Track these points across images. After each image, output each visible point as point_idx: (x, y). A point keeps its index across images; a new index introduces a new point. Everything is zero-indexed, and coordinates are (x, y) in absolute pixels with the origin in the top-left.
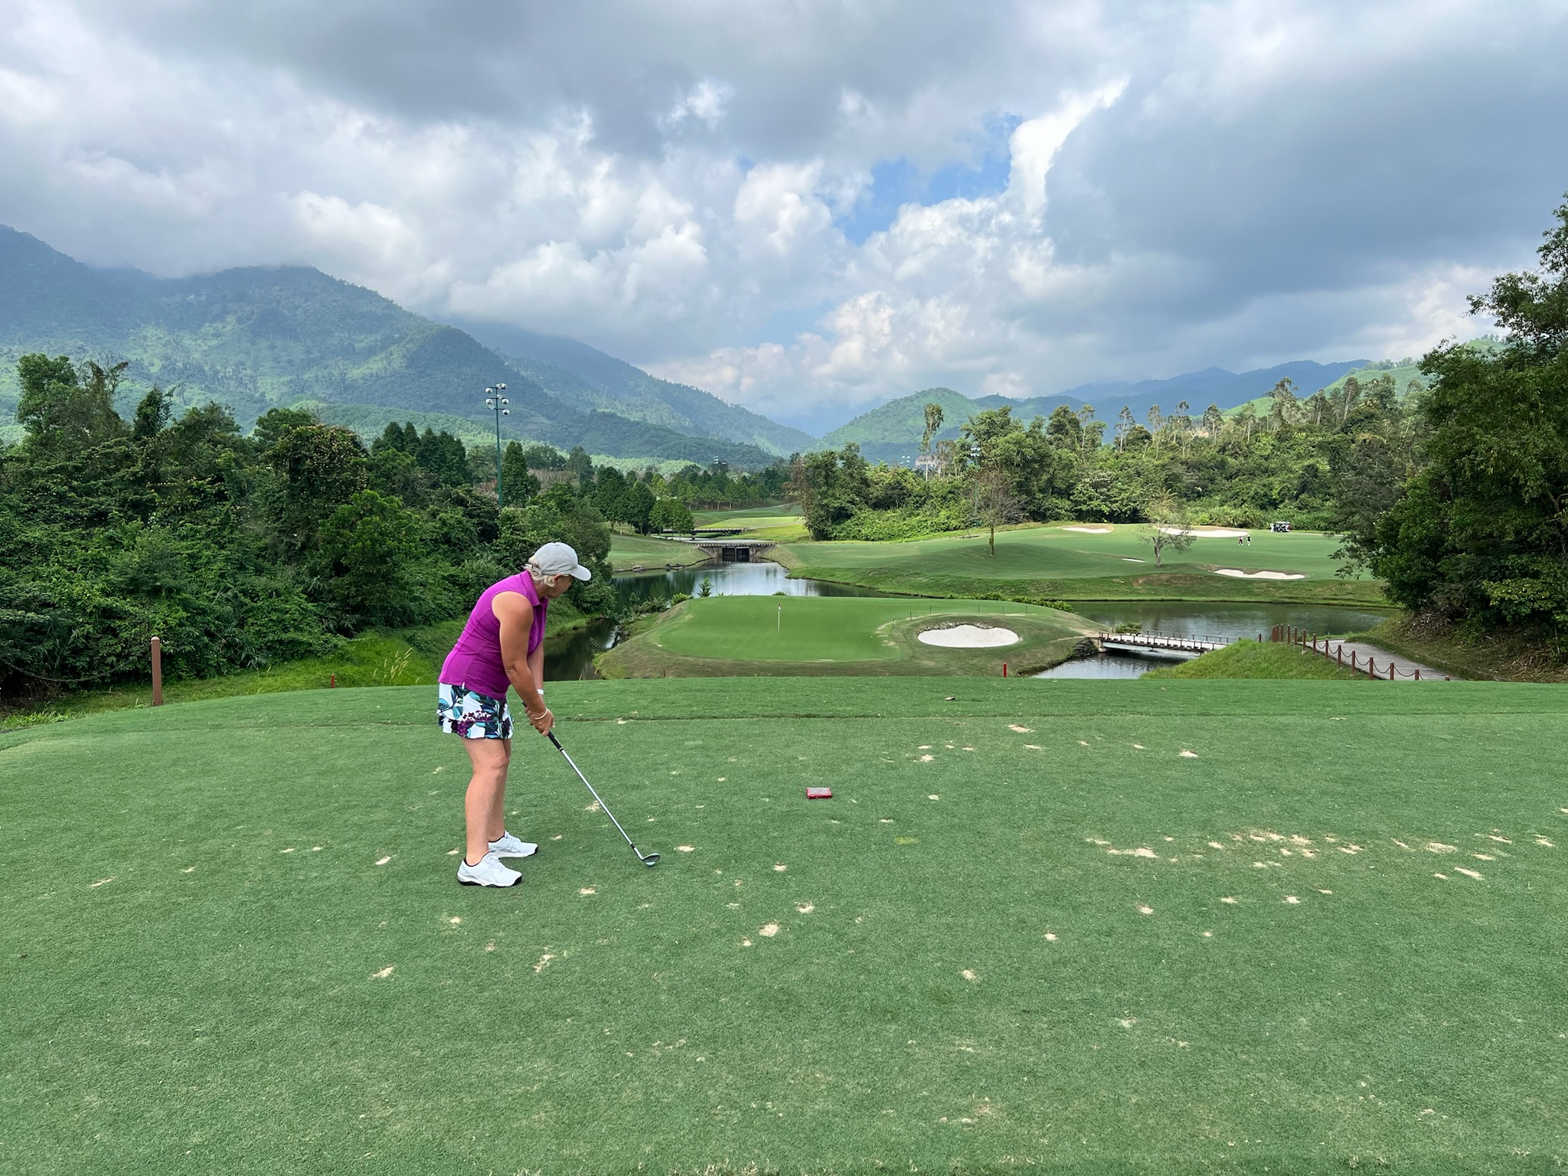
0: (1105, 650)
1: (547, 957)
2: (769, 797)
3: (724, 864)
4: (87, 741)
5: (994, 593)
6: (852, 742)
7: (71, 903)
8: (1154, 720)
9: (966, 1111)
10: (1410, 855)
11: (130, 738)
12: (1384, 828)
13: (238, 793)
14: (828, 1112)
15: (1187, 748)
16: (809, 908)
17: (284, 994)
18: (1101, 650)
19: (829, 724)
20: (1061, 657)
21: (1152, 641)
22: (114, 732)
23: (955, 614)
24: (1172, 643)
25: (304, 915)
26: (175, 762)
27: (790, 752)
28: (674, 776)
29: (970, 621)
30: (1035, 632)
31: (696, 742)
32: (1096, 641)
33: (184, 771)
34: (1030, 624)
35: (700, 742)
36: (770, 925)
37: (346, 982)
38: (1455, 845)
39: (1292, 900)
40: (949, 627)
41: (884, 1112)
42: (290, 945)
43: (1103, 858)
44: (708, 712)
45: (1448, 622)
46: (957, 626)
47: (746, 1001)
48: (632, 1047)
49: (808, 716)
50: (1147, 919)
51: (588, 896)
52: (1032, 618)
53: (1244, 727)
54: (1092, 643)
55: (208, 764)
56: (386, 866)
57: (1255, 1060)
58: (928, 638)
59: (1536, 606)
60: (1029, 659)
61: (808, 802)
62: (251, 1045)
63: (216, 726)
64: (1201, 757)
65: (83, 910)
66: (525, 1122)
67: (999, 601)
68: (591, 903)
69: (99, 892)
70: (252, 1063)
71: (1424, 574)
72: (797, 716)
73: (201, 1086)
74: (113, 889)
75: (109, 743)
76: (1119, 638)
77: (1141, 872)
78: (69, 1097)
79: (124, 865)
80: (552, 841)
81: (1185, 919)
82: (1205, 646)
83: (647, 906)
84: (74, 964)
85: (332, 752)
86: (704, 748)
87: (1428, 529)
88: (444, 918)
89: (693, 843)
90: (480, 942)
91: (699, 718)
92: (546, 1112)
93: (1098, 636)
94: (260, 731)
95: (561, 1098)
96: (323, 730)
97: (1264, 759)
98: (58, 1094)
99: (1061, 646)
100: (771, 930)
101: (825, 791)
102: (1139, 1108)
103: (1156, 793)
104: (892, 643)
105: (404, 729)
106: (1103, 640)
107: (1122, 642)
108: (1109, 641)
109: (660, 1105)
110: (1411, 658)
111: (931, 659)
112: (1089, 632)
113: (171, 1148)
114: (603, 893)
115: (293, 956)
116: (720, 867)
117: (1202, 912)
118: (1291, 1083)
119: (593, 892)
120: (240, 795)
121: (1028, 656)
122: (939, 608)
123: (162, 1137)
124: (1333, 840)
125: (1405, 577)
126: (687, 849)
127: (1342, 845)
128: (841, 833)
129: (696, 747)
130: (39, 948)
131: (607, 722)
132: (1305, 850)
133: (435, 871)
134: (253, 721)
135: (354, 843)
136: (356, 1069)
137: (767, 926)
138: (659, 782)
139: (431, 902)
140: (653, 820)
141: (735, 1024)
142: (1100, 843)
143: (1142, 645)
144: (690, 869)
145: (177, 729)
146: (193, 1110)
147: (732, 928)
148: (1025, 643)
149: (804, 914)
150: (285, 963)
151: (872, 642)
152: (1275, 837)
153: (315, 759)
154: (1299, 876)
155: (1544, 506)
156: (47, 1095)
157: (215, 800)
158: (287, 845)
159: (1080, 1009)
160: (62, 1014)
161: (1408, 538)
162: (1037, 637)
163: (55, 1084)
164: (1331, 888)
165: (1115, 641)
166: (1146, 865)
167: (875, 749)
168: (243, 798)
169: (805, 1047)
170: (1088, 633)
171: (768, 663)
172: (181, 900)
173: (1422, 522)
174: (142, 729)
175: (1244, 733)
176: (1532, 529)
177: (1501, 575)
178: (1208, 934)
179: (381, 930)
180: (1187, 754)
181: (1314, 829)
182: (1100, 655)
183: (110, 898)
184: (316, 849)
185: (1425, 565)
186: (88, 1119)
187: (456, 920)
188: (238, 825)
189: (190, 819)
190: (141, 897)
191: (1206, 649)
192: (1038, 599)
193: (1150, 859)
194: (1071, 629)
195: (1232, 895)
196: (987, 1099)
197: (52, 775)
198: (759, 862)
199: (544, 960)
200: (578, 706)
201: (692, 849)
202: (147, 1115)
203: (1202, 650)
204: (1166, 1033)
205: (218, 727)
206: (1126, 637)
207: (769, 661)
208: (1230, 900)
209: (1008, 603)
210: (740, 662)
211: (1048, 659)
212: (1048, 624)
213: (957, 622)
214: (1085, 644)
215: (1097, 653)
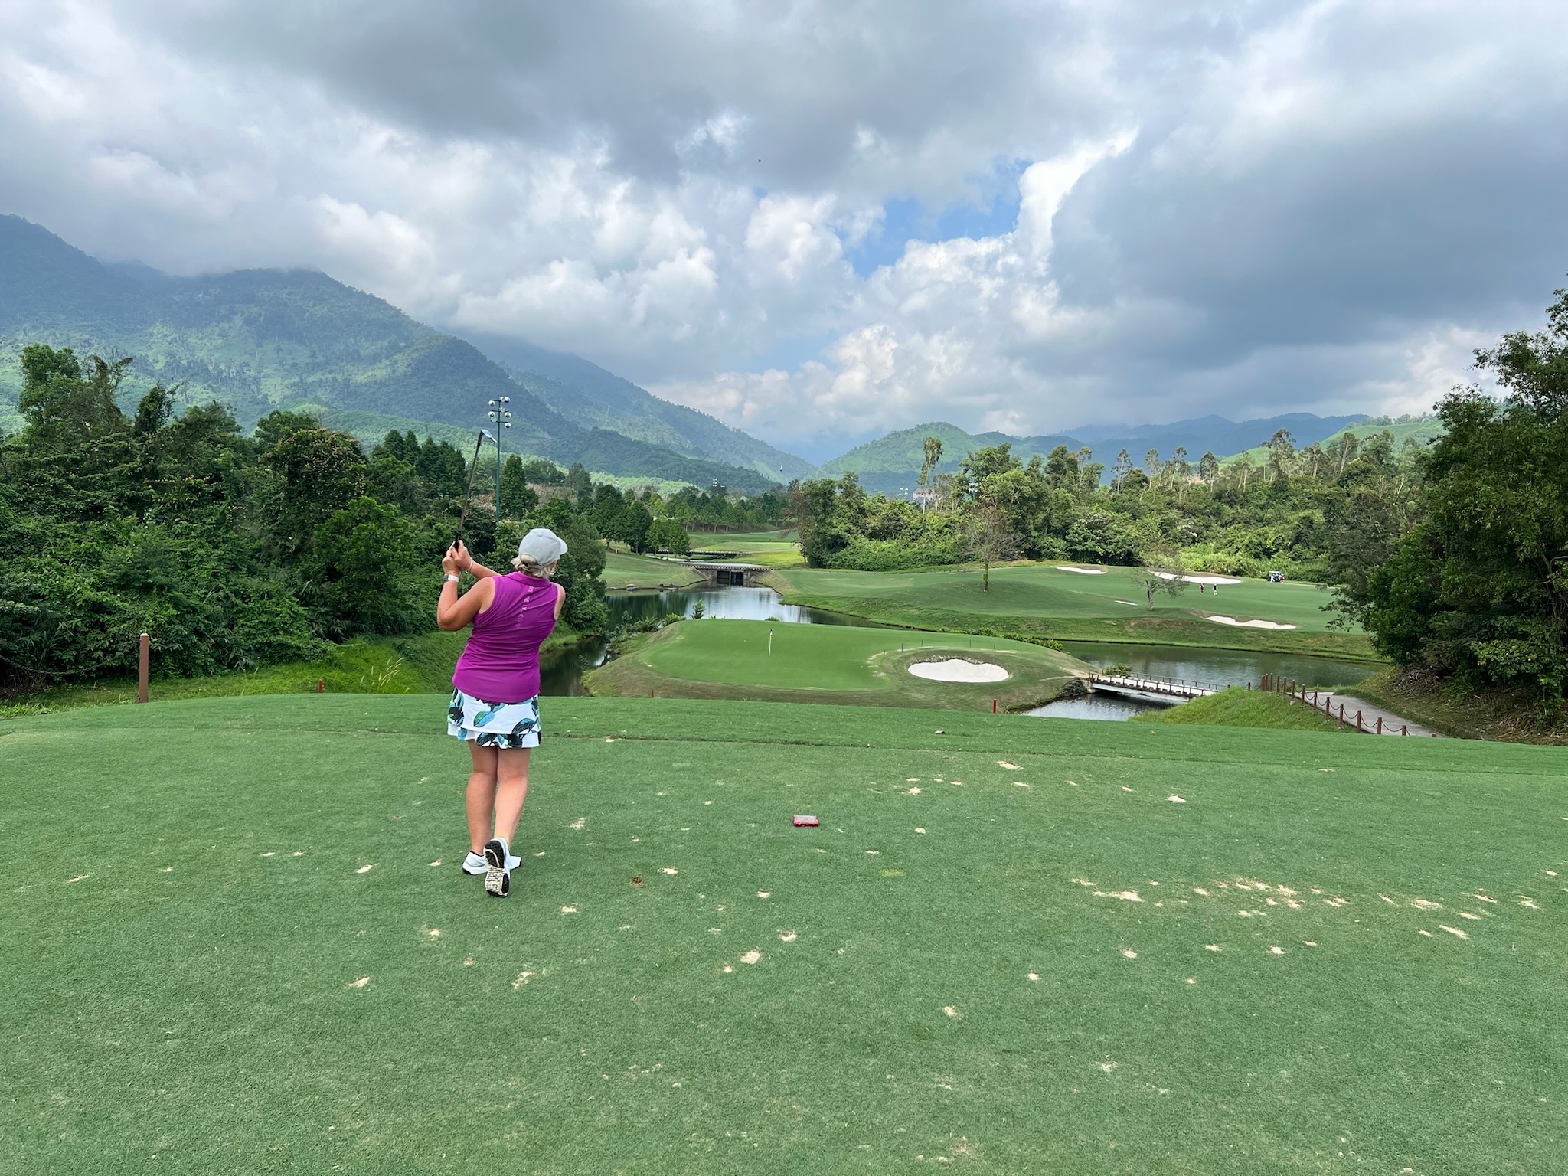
0: (1094, 691)
1: (525, 974)
2: (755, 822)
3: (708, 887)
4: (72, 735)
5: (986, 629)
6: (840, 771)
7: (47, 897)
8: (1144, 763)
9: (943, 1149)
10: (1395, 911)
11: (115, 734)
12: (1370, 882)
13: (221, 794)
14: (803, 1145)
15: (1176, 793)
16: (791, 937)
17: (258, 1000)
18: (1090, 691)
19: (818, 753)
20: (1051, 696)
21: (1141, 684)
22: (99, 727)
23: (946, 648)
24: (1161, 687)
25: (282, 920)
26: (159, 760)
27: (779, 778)
28: (660, 797)
29: (961, 655)
30: (1025, 669)
31: (684, 764)
32: (1086, 682)
33: (167, 769)
34: (1021, 661)
35: (688, 764)
36: (752, 953)
37: (322, 990)
38: (1440, 902)
39: (1277, 950)
40: (940, 661)
41: (860, 1147)
42: (267, 951)
43: (1088, 899)
44: (697, 734)
45: (1438, 680)
46: (947, 660)
47: (724, 1028)
48: (609, 1070)
49: (797, 743)
50: (1130, 963)
51: (570, 915)
52: (1023, 655)
53: (1233, 774)
54: (1081, 683)
55: (193, 764)
56: (367, 874)
57: (1235, 1111)
58: (919, 670)
59: (1523, 668)
60: (1019, 697)
61: (794, 829)
62: (222, 1051)
63: (202, 725)
64: (1189, 803)
65: (58, 904)
66: (496, 1141)
67: (991, 637)
68: (572, 922)
69: (76, 888)
70: (222, 1068)
71: (1415, 629)
72: (786, 742)
73: (169, 1090)
74: (90, 886)
75: (93, 738)
76: (1108, 680)
77: (1126, 916)
78: (37, 1094)
79: (101, 862)
80: (535, 857)
81: (1168, 965)
82: (1194, 691)
83: (628, 927)
84: (47, 960)
85: (318, 757)
86: (691, 770)
87: (1418, 584)
88: (423, 929)
89: (676, 866)
90: (458, 957)
91: (688, 739)
92: (518, 1132)
93: (1088, 676)
94: (246, 732)
95: (535, 1119)
96: (309, 735)
97: (1251, 807)
98: (25, 1091)
99: (1051, 684)
100: (752, 957)
101: (812, 819)
102: (1118, 1155)
103: (1143, 836)
104: (882, 674)
105: (390, 737)
106: (1092, 681)
107: (1111, 684)
108: (1098, 682)
109: (633, 1129)
110: (1399, 714)
111: (920, 692)
112: (1079, 672)
113: (137, 1152)
114: (585, 912)
115: (271, 961)
116: (703, 892)
117: (1185, 958)
118: (1271, 1135)
119: (575, 910)
120: (222, 796)
121: (1017, 693)
122: (931, 641)
123: (127, 1140)
124: (1319, 892)
125: (1395, 631)
126: (671, 871)
127: (1327, 897)
128: (826, 862)
129: (683, 769)
130: (13, 942)
131: (595, 739)
132: (1290, 901)
133: (416, 881)
134: (239, 722)
135: (335, 850)
136: (327, 1080)
137: (748, 953)
138: (645, 803)
139: (410, 914)
140: (637, 840)
141: (713, 1050)
142: (1086, 884)
143: (1131, 687)
144: (673, 892)
145: (162, 727)
146: (160, 1115)
147: (713, 953)
148: (1015, 680)
149: (786, 943)
150: (261, 968)
151: (862, 672)
152: (1261, 886)
153: (300, 763)
154: (1284, 926)
155: (1536, 568)
156: (13, 1092)
157: (197, 800)
158: (268, 849)
159: (1061, 1050)
160: (32, 1010)
161: (1399, 592)
162: (1026, 675)
163: (22, 1081)
164: (1315, 940)
165: (1105, 683)
166: (1132, 909)
167: (864, 779)
168: (225, 800)
169: (782, 1077)
170: (1077, 673)
171: (758, 688)
172: (158, 899)
173: (1414, 577)
174: (127, 725)
175: (1232, 780)
176: (1522, 591)
177: (1490, 634)
178: (1191, 981)
179: (360, 939)
180: (1175, 799)
181: (1300, 880)
182: (1089, 696)
183: (86, 894)
184: (297, 854)
185: (1415, 620)
186: (54, 1118)
187: (435, 932)
188: (220, 826)
189: (172, 819)
190: (120, 894)
191: (1195, 695)
192: (1030, 636)
193: (1135, 903)
194: (1061, 668)
195: (1216, 943)
196: (964, 1138)
197: (34, 767)
198: (742, 888)
199: (522, 977)
200: (566, 723)
201: (676, 872)
202: (114, 1117)
203: (1191, 696)
204: (1146, 1080)
205: (204, 726)
206: (1116, 679)
207: (758, 686)
208: (1214, 948)
209: (1000, 639)
210: (730, 686)
211: (1038, 697)
212: (1038, 662)
213: (949, 655)
214: (1075, 684)
215: (1086, 693)
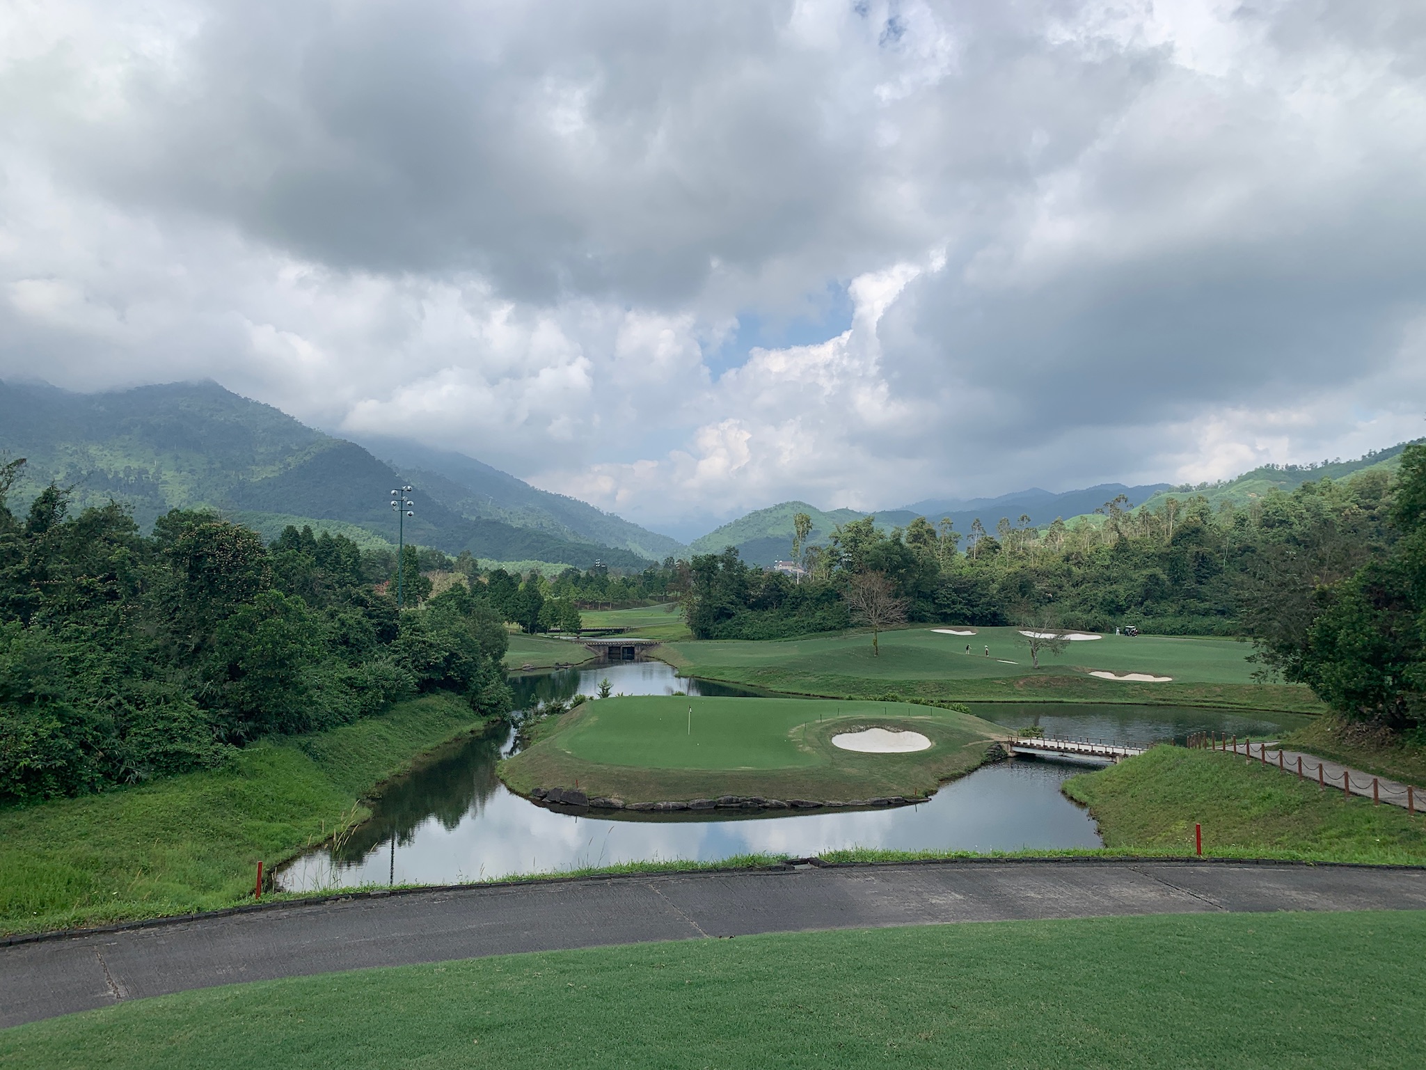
0: (1014, 754)
5: (891, 694)
18: (1010, 754)
20: (977, 763)
21: (1062, 745)
23: (864, 717)
24: (1083, 748)
29: (880, 724)
30: (945, 736)
32: (1005, 745)
34: (939, 727)
40: (860, 731)
46: (867, 729)
52: (939, 721)
54: (1001, 748)
58: (844, 742)
60: (948, 765)
67: (897, 702)
76: (1028, 742)
82: (1116, 751)
87: (1369, 636)
93: (1007, 740)
99: (972, 750)
104: (807, 749)
106: (1012, 744)
107: (1032, 747)
108: (1018, 745)
110: (1367, 770)
111: (852, 766)
112: (996, 735)
121: (946, 762)
122: (844, 710)
143: (1052, 749)
148: (939, 748)
151: (787, 747)
162: (948, 741)
165: (1025, 746)
170: (996, 737)
171: (686, 772)
182: (1010, 760)
191: (1118, 754)
192: (935, 700)
194: (978, 732)
203: (1114, 755)
206: (1035, 742)
207: (686, 769)
209: (907, 704)
210: (657, 771)
211: (965, 765)
212: (956, 727)
213: (867, 724)
214: (996, 749)
215: (1007, 757)
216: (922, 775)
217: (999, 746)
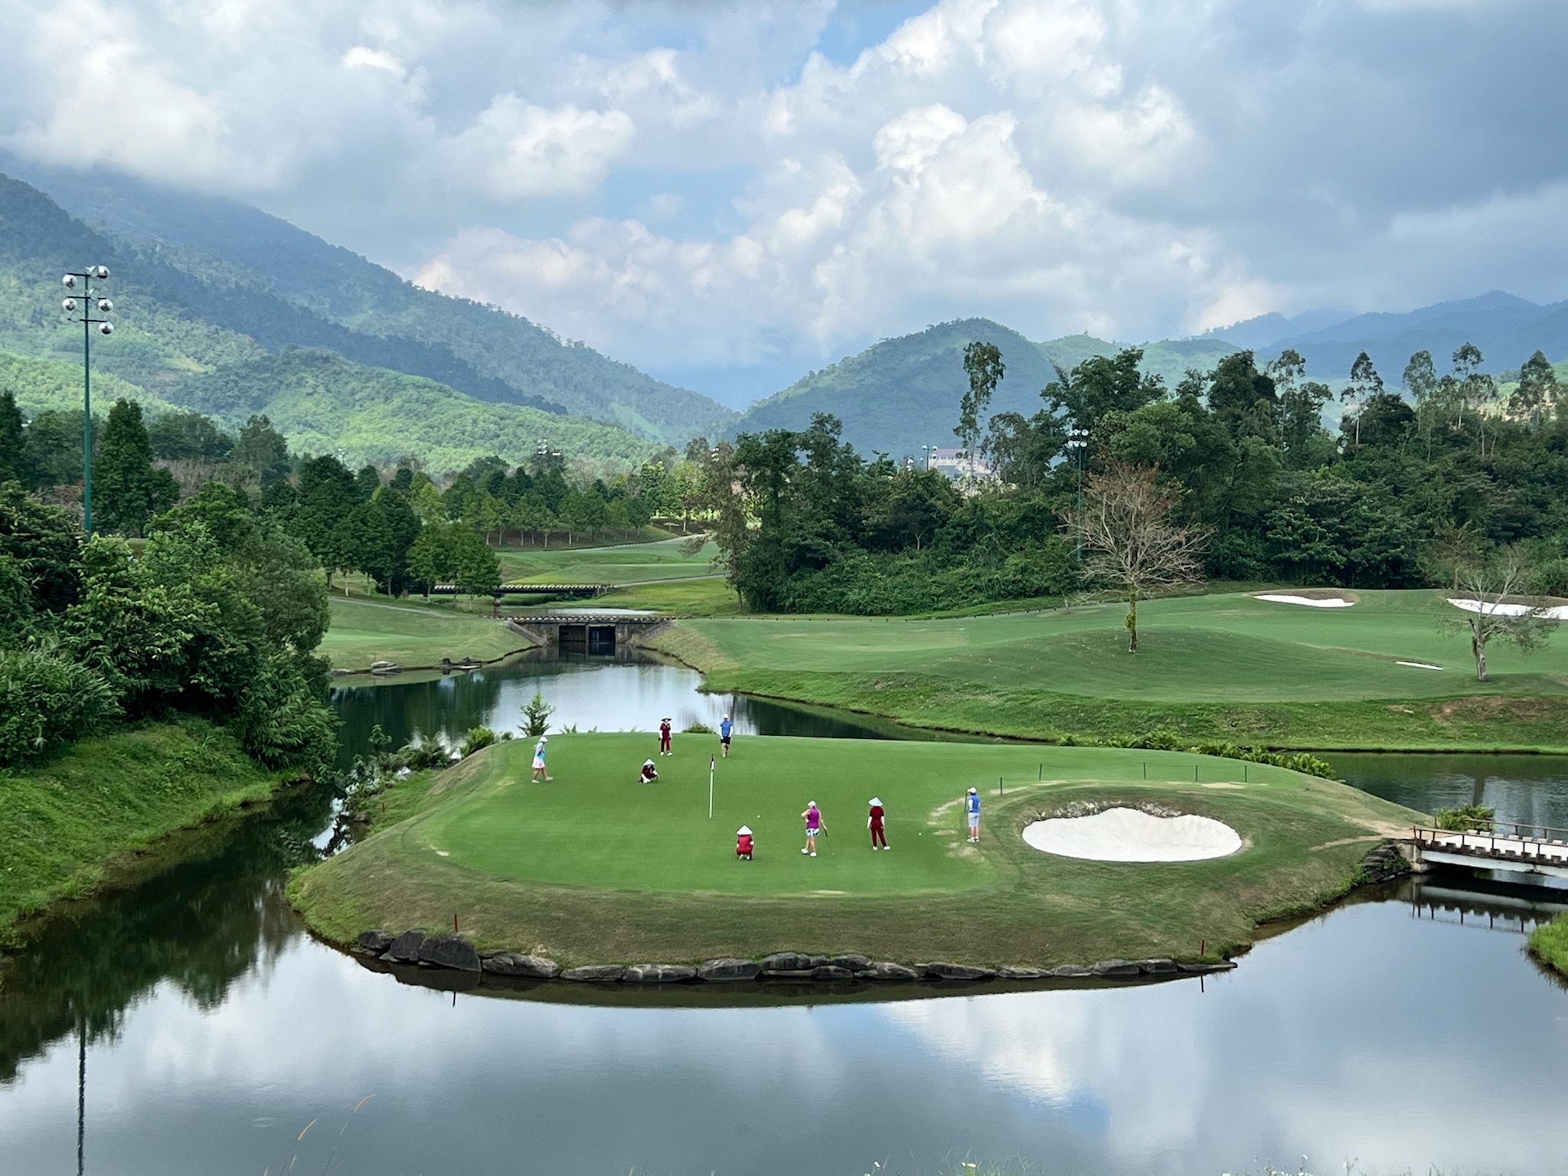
0: (1425, 867)
5: (1160, 734)
18: (1417, 867)
20: (1341, 884)
21: (1532, 850)
23: (1095, 782)
29: (1133, 799)
30: (1274, 826)
32: (1406, 849)
34: (1261, 807)
40: (1087, 813)
46: (1102, 809)
52: (1262, 793)
54: (1397, 851)
60: (1276, 892)
67: (1173, 753)
76: (1457, 841)
93: (1410, 835)
99: (1333, 858)
104: (968, 850)
106: (1422, 845)
107: (1464, 851)
108: (1435, 847)
111: (1062, 890)
112: (1387, 827)
121: (1271, 881)
122: (1055, 767)
143: (1510, 857)
148: (1259, 852)
151: (926, 848)
162: (1279, 838)
165: (1450, 849)
170: (1385, 829)
171: (697, 899)
182: (1416, 881)
192: (1257, 746)
194: (1346, 819)
206: (1472, 841)
207: (697, 893)
209: (1194, 756)
210: (632, 897)
211: (1315, 890)
212: (1297, 807)
213: (1102, 799)
214: (1385, 855)
215: (1408, 873)
216: (1217, 913)
217: (1394, 849)
